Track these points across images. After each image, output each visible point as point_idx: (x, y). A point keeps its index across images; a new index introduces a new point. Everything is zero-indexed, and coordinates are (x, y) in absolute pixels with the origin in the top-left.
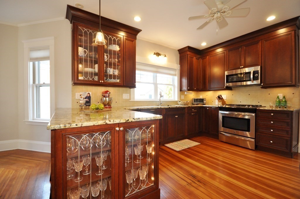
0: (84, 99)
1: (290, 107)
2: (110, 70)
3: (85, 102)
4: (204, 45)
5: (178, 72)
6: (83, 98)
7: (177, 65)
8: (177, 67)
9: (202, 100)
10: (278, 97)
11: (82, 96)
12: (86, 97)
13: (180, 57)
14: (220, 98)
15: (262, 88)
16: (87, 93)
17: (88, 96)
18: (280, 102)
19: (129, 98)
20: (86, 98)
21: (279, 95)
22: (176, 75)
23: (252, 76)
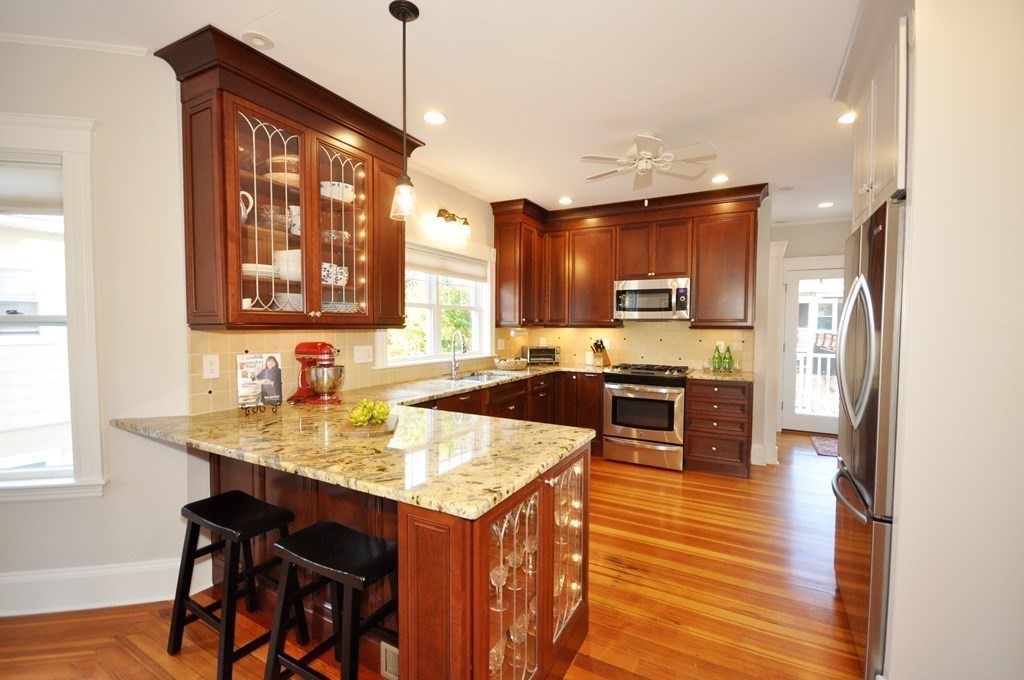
0: (253, 379)
1: (739, 371)
2: (330, 270)
3: (260, 391)
4: (566, 202)
5: (490, 271)
6: (249, 375)
7: (488, 248)
8: (490, 254)
9: (550, 353)
10: (717, 349)
11: (245, 369)
12: (263, 371)
13: (495, 225)
14: (599, 347)
15: (691, 327)
16: (266, 356)
17: (270, 367)
18: (721, 359)
19: (371, 360)
20: (260, 377)
21: (718, 343)
22: (484, 279)
23: (674, 300)
